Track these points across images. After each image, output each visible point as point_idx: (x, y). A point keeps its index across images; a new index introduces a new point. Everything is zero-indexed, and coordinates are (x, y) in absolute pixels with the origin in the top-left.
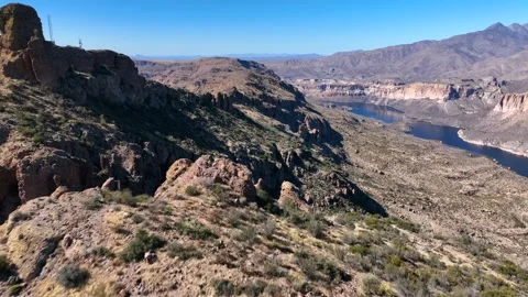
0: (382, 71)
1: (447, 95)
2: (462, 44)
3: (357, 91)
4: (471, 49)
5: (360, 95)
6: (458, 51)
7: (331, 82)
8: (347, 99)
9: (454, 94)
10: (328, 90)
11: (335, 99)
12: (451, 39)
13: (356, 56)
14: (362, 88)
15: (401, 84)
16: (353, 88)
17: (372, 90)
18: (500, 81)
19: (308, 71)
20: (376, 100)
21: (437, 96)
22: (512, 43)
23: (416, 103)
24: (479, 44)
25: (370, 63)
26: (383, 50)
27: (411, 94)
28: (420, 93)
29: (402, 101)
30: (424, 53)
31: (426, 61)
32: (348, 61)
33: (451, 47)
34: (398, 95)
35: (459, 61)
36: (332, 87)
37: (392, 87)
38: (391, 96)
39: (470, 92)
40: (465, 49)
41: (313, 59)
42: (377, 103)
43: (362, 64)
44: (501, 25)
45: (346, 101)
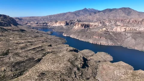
1: (65, 24)
3: (45, 24)
4: (79, 14)
6: (76, 14)
8: (42, 27)
9: (67, 24)
10: (38, 24)
11: (37, 27)
13: (51, 16)
15: (56, 22)
17: (49, 24)
22: (88, 13)
23: (59, 27)
24: (81, 13)
25: (54, 17)
26: (58, 14)
27: (58, 25)
29: (56, 26)
30: (67, 15)
33: (74, 13)
35: (75, 16)
37: (54, 23)
38: (53, 25)
40: (77, 14)
42: (50, 27)
43: (52, 18)
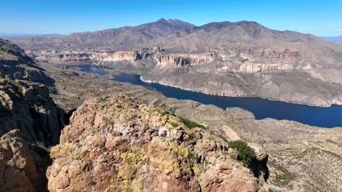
0: (101, 45)
1: (135, 58)
2: (146, 30)
3: (84, 58)
4: (150, 32)
5: (86, 60)
6: (144, 33)
7: (68, 52)
8: (78, 63)
9: (139, 57)
10: (65, 58)
11: (69, 63)
12: (140, 26)
13: (84, 36)
14: (87, 56)
15: (111, 52)
16: (81, 55)
17: (94, 56)
18: (161, 49)
19: (50, 46)
20: (97, 62)
21: (130, 58)
22: (169, 29)
23: (119, 63)
24: (154, 29)
25: (94, 40)
26: (101, 32)
27: (116, 58)
28: (121, 57)
29: (112, 62)
30: (126, 33)
31: (126, 39)
32: (79, 39)
33: (139, 31)
34: (109, 59)
35: (144, 39)
36: (67, 55)
37: (106, 54)
38: (105, 60)
39: (147, 55)
40: (147, 32)
41: (54, 37)
42: (98, 64)
43: (89, 41)
44: (163, 19)
45: (78, 64)
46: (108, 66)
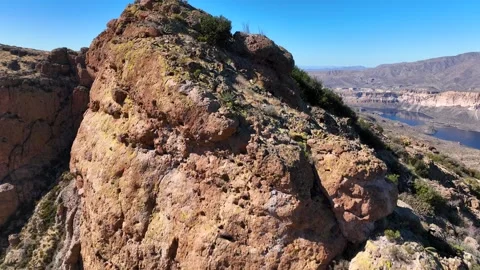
0: (420, 81)
1: (478, 103)
3: (390, 99)
5: (393, 101)
7: (369, 90)
8: (380, 106)
10: (364, 97)
11: (368, 105)
13: (395, 69)
14: (395, 96)
15: (435, 93)
16: (386, 95)
17: (405, 97)
19: (347, 80)
20: (408, 107)
21: (468, 103)
23: (446, 110)
25: (410, 74)
26: (425, 62)
27: (442, 102)
28: (451, 101)
29: (434, 108)
31: (468, 72)
32: (388, 71)
34: (430, 103)
36: (367, 94)
37: (425, 95)
38: (423, 103)
41: (354, 71)
42: (409, 110)
43: (402, 75)
46: (425, 114)
